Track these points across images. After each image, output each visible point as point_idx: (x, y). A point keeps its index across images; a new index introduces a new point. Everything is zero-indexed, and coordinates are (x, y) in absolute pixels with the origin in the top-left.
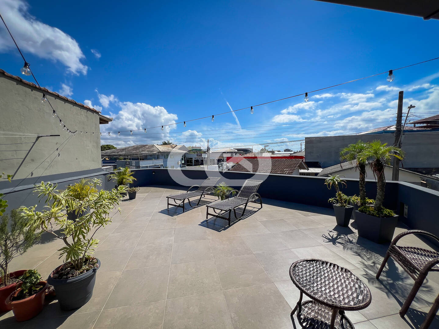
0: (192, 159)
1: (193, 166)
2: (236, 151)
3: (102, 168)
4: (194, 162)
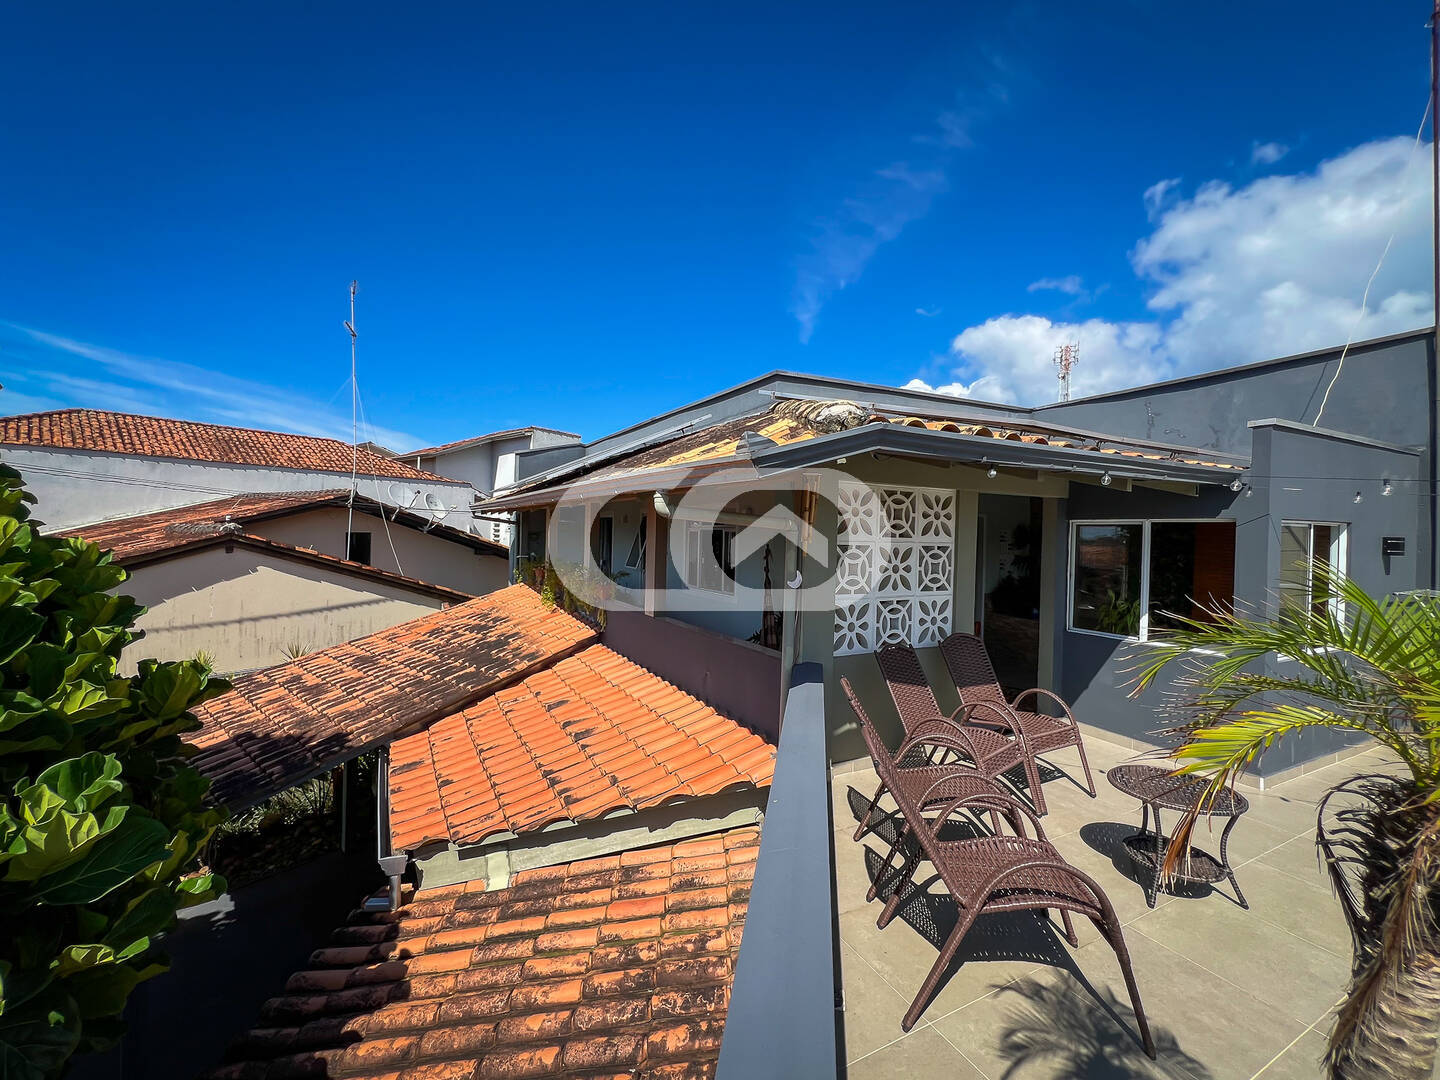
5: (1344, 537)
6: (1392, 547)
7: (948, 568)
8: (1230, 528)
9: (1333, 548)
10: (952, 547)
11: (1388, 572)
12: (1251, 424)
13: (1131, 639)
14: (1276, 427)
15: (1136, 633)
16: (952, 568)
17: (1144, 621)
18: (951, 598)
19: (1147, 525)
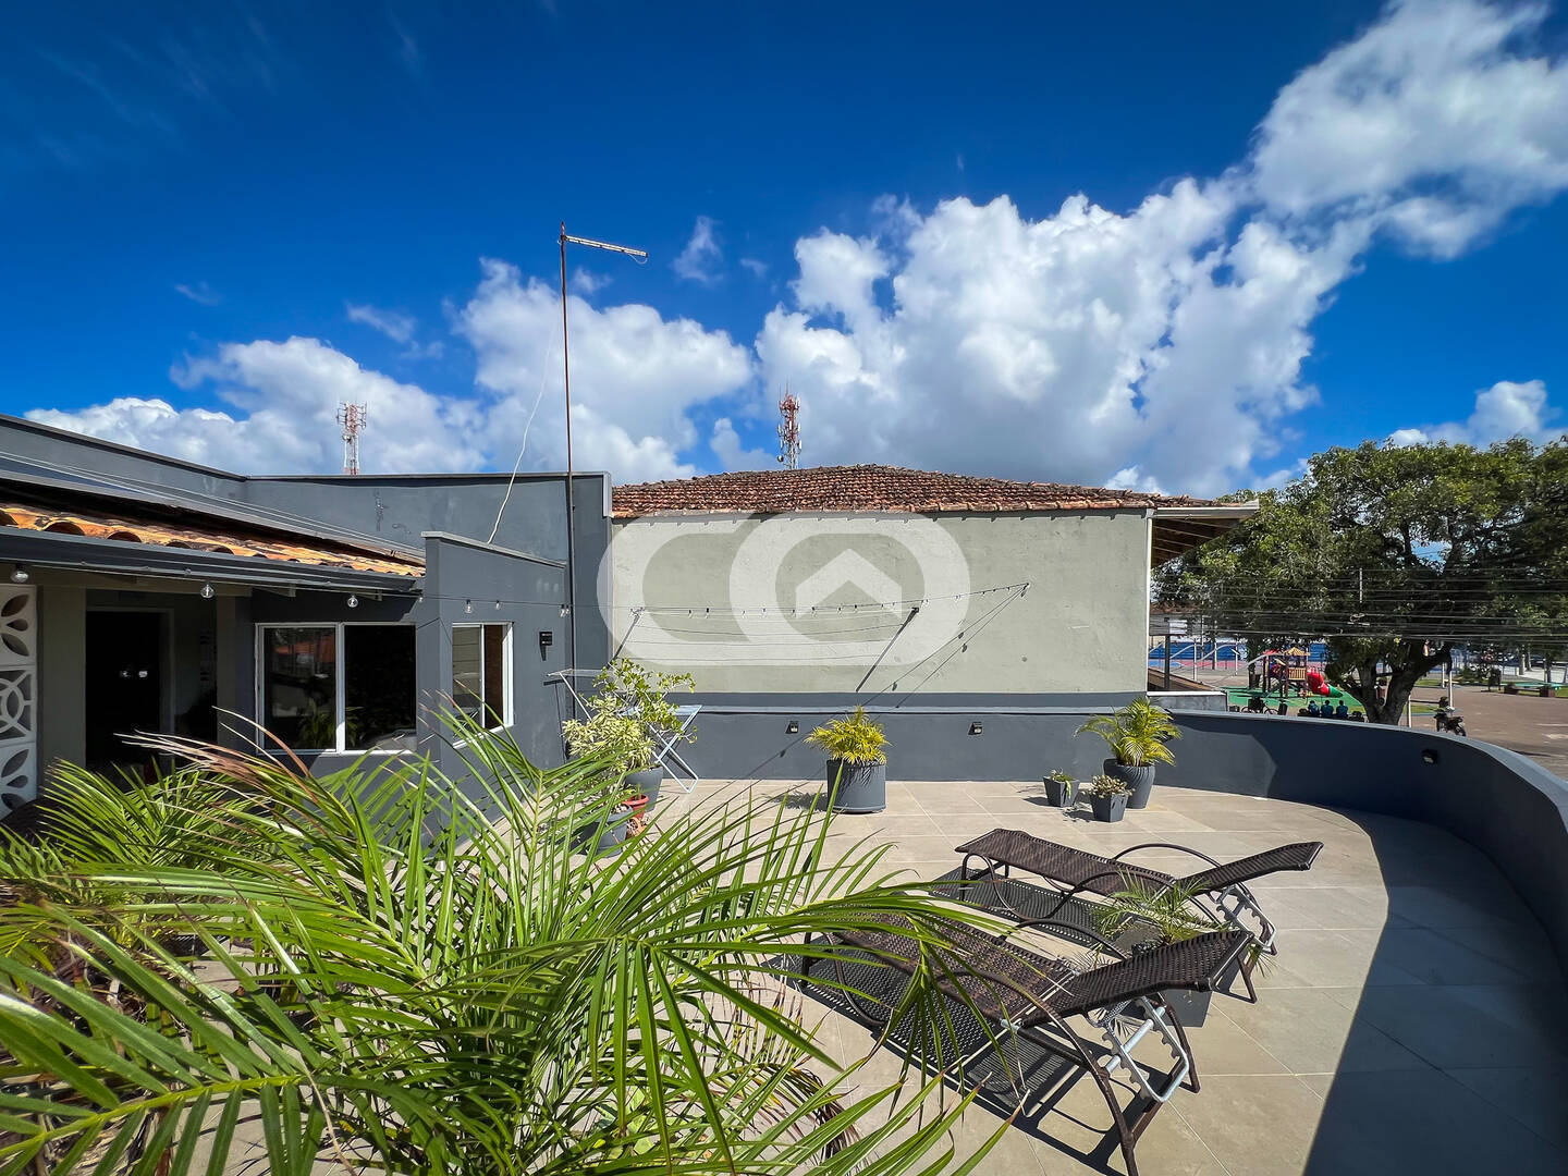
3: (1149, 693)
5: (510, 633)
6: (545, 639)
7: (22, 703)
8: (411, 630)
9: (504, 642)
10: (32, 670)
11: (544, 659)
12: (424, 534)
13: (328, 752)
14: (442, 539)
15: (332, 743)
16: (33, 703)
17: (340, 732)
18: (32, 749)
19: (340, 628)
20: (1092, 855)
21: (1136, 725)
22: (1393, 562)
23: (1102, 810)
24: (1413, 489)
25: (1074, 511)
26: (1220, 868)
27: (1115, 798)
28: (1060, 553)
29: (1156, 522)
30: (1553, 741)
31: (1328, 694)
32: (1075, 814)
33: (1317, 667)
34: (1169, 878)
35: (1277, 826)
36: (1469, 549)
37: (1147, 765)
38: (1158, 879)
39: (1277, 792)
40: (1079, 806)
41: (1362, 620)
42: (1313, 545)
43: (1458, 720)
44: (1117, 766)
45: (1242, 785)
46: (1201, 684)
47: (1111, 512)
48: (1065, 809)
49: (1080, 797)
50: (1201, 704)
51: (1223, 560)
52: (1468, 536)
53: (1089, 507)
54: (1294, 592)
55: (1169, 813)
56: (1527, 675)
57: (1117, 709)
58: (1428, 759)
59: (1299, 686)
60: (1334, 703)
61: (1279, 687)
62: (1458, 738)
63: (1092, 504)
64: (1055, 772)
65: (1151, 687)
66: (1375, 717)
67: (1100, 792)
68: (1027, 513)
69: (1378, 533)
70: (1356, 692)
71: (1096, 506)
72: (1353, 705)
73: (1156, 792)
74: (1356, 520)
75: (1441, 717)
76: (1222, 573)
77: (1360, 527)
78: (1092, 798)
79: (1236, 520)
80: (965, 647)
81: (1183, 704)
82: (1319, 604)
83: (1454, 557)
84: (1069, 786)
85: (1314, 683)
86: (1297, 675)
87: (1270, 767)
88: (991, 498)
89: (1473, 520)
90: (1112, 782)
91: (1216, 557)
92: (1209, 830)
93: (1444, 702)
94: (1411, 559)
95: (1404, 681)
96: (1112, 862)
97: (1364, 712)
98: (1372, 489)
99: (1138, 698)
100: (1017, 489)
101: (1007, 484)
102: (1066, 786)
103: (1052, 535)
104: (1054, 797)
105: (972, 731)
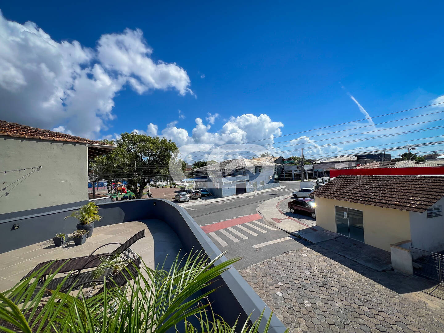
0: (291, 171)
1: (293, 180)
2: (356, 158)
3: (89, 200)
4: (295, 175)
20: (83, 257)
21: (88, 211)
22: (139, 160)
23: (78, 241)
24: (142, 144)
25: (60, 142)
26: (122, 245)
27: (83, 236)
28: (55, 156)
29: (89, 148)
30: (165, 196)
31: (127, 193)
32: (67, 247)
33: (124, 186)
34: (109, 253)
35: (127, 229)
36: (152, 158)
37: (92, 222)
38: (106, 255)
39: (126, 220)
40: (68, 243)
41: (137, 174)
42: (124, 156)
43: (151, 195)
44: (82, 226)
45: (117, 221)
46: (103, 195)
47: (74, 143)
48: (63, 246)
49: (69, 240)
50: (105, 201)
51: (102, 159)
52: (151, 156)
53: (66, 141)
54: (120, 168)
55: (100, 235)
56: (160, 184)
57: (81, 207)
58: (154, 205)
59: (120, 192)
60: (128, 195)
61: (115, 193)
62: (152, 199)
63: (67, 140)
64: (57, 234)
65: (90, 199)
66: (137, 197)
67: (77, 235)
68: (40, 140)
69: (136, 154)
70: (133, 191)
71: (69, 141)
72: (133, 195)
73: (95, 229)
74: (131, 150)
75: (148, 195)
76: (101, 162)
77: (133, 152)
78: (74, 239)
79: (112, 149)
80: (7, 194)
81: (100, 201)
82: (126, 171)
83: (149, 161)
84: (64, 237)
85: (123, 190)
86: (120, 189)
87: (123, 214)
88: (18, 131)
89: (152, 153)
90: (81, 232)
91: (99, 158)
92: (112, 236)
93: (148, 192)
94: (142, 160)
95: (142, 188)
96: (90, 256)
97: (135, 196)
98: (134, 143)
99: (86, 202)
100: (31, 130)
101: (25, 127)
102: (63, 237)
103: (51, 149)
104: (57, 243)
105: (13, 228)
